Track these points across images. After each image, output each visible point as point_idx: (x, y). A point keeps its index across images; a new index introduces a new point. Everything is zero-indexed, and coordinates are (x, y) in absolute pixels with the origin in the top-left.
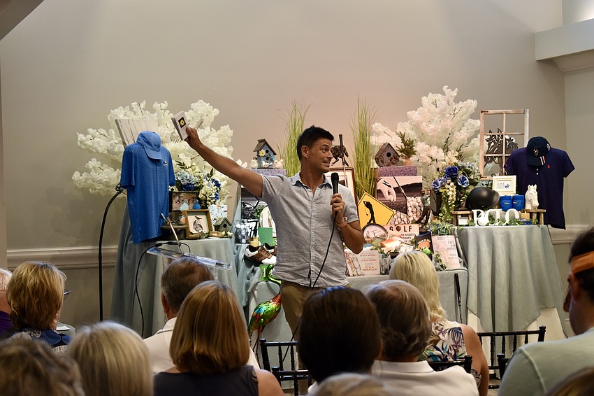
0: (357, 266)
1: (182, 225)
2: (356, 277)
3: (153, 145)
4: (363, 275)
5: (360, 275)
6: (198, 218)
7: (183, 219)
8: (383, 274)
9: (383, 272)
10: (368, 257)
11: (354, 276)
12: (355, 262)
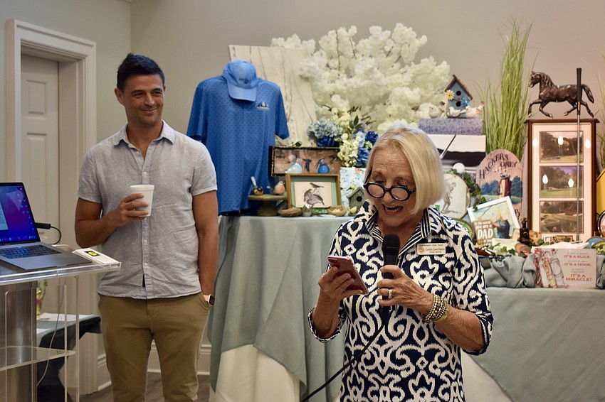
0: (557, 271)
1: (278, 195)
2: (554, 290)
3: (238, 79)
4: (567, 287)
5: (561, 287)
6: (316, 186)
7: (279, 187)
8: (600, 288)
9: (600, 285)
10: (577, 259)
11: (550, 287)
12: (554, 266)
